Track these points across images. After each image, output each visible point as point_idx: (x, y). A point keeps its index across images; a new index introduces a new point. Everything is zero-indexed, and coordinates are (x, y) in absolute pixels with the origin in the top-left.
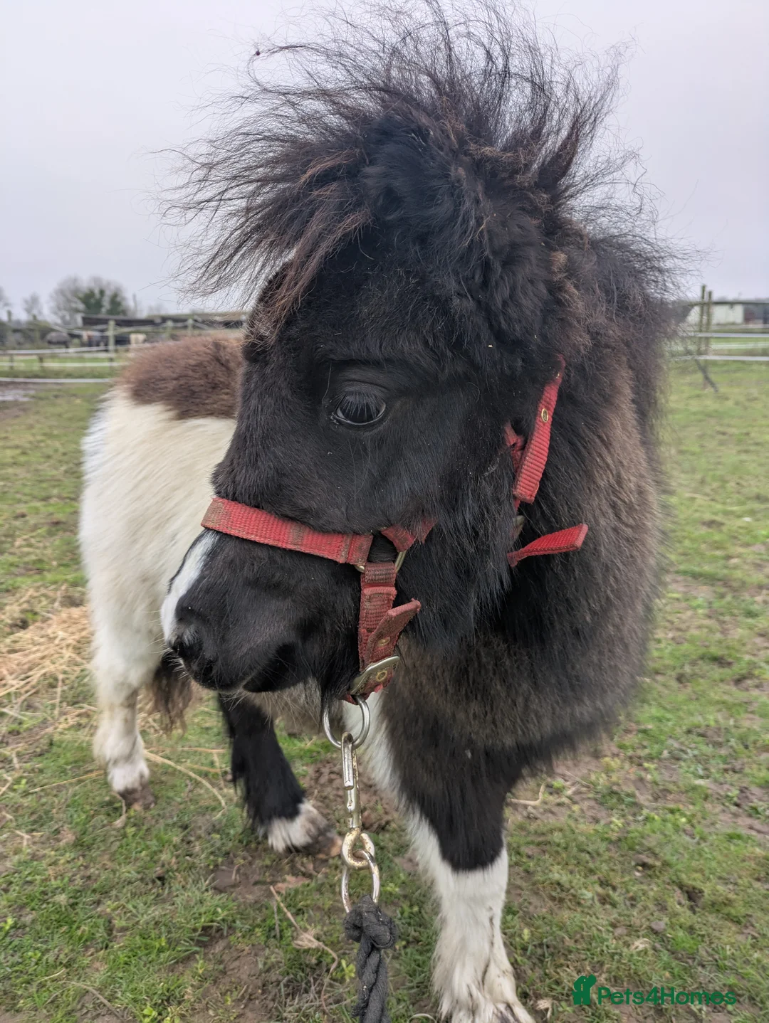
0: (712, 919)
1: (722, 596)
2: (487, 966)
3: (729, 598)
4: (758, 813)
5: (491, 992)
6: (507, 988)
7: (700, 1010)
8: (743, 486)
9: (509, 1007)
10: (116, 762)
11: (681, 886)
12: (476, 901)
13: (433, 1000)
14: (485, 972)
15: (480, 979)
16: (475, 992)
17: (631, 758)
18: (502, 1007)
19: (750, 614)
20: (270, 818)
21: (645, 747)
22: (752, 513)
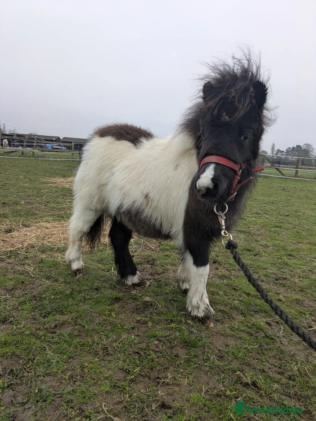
0: (254, 298)
1: (248, 237)
2: (203, 295)
3: (250, 237)
4: (263, 281)
5: (203, 302)
6: (207, 301)
7: (253, 314)
8: (252, 210)
9: (208, 305)
10: (74, 261)
11: (245, 293)
12: (202, 275)
13: (186, 309)
14: (202, 297)
15: (201, 299)
16: (199, 302)
17: (227, 269)
18: (206, 306)
19: (257, 241)
20: (127, 275)
21: (231, 267)
22: (255, 217)
